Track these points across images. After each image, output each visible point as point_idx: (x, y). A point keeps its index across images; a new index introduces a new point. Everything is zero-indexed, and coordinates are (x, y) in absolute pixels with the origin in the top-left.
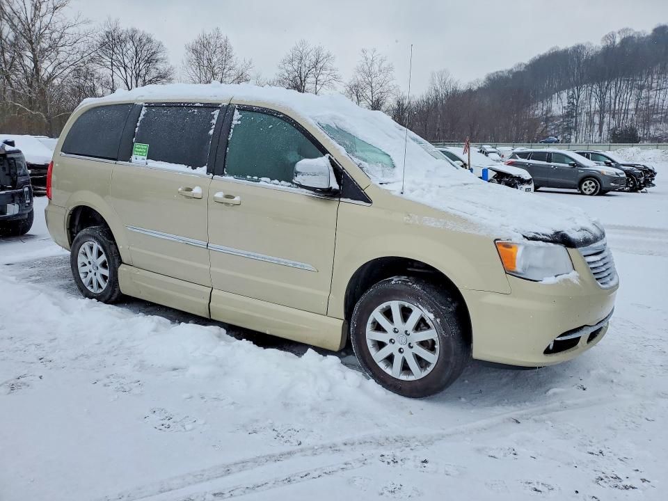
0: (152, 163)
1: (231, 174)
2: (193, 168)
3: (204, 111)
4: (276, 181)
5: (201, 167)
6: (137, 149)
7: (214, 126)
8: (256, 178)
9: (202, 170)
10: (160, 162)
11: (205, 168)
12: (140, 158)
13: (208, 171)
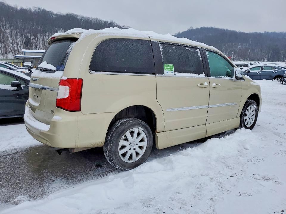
0: (178, 74)
1: (213, 76)
2: (199, 75)
3: (193, 49)
4: (225, 77)
5: (202, 74)
6: (166, 67)
7: (201, 56)
8: (220, 76)
9: (203, 75)
10: (182, 73)
11: (204, 74)
12: (169, 72)
13: (205, 76)
